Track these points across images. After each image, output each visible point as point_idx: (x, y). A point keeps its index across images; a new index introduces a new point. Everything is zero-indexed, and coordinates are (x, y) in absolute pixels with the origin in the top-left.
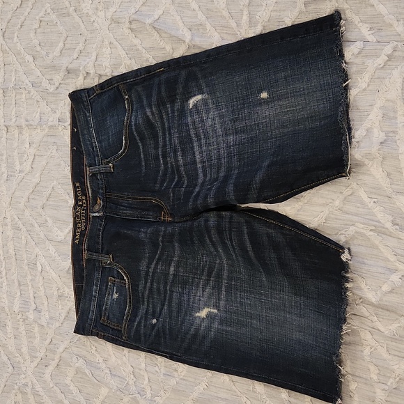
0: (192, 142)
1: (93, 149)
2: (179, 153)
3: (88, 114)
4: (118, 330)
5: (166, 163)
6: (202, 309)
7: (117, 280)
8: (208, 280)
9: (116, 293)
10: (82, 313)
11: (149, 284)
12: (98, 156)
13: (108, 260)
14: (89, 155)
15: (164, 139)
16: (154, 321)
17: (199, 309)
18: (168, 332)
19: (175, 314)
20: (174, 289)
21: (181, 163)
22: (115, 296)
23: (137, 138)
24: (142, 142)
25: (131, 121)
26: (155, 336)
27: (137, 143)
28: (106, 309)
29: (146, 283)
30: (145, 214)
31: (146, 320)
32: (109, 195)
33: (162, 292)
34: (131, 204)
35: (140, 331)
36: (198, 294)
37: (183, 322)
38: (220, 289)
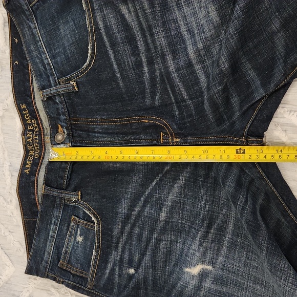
0: (184, 41)
1: (45, 68)
2: (169, 57)
3: (32, 26)
4: (81, 277)
5: (152, 71)
6: (195, 266)
7: (82, 221)
8: (207, 232)
9: (81, 235)
10: (35, 252)
11: (127, 229)
12: (52, 75)
13: (74, 197)
14: (41, 75)
15: (146, 41)
16: (132, 271)
17: (191, 265)
18: (150, 283)
19: (160, 264)
20: (163, 237)
21: (172, 68)
22: (80, 239)
23: (107, 44)
24: (113, 50)
25: (96, 24)
26: (133, 288)
27: (107, 51)
28: (66, 252)
29: (123, 228)
30: (130, 139)
31: (121, 268)
32: (75, 121)
33: (144, 239)
34: (107, 129)
35: (113, 280)
36: (193, 248)
37: (171, 273)
38: (220, 243)
